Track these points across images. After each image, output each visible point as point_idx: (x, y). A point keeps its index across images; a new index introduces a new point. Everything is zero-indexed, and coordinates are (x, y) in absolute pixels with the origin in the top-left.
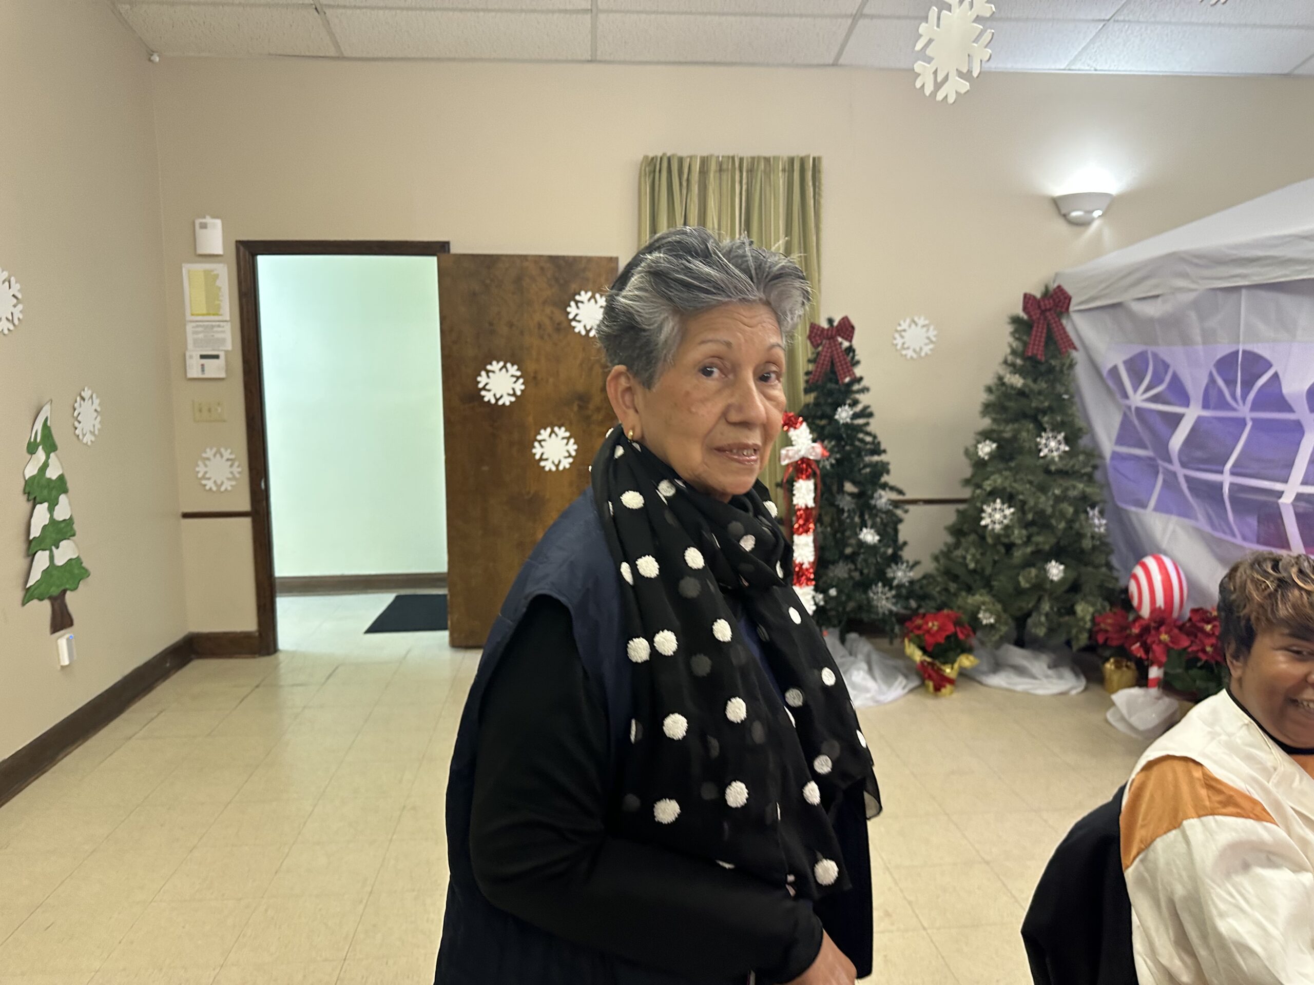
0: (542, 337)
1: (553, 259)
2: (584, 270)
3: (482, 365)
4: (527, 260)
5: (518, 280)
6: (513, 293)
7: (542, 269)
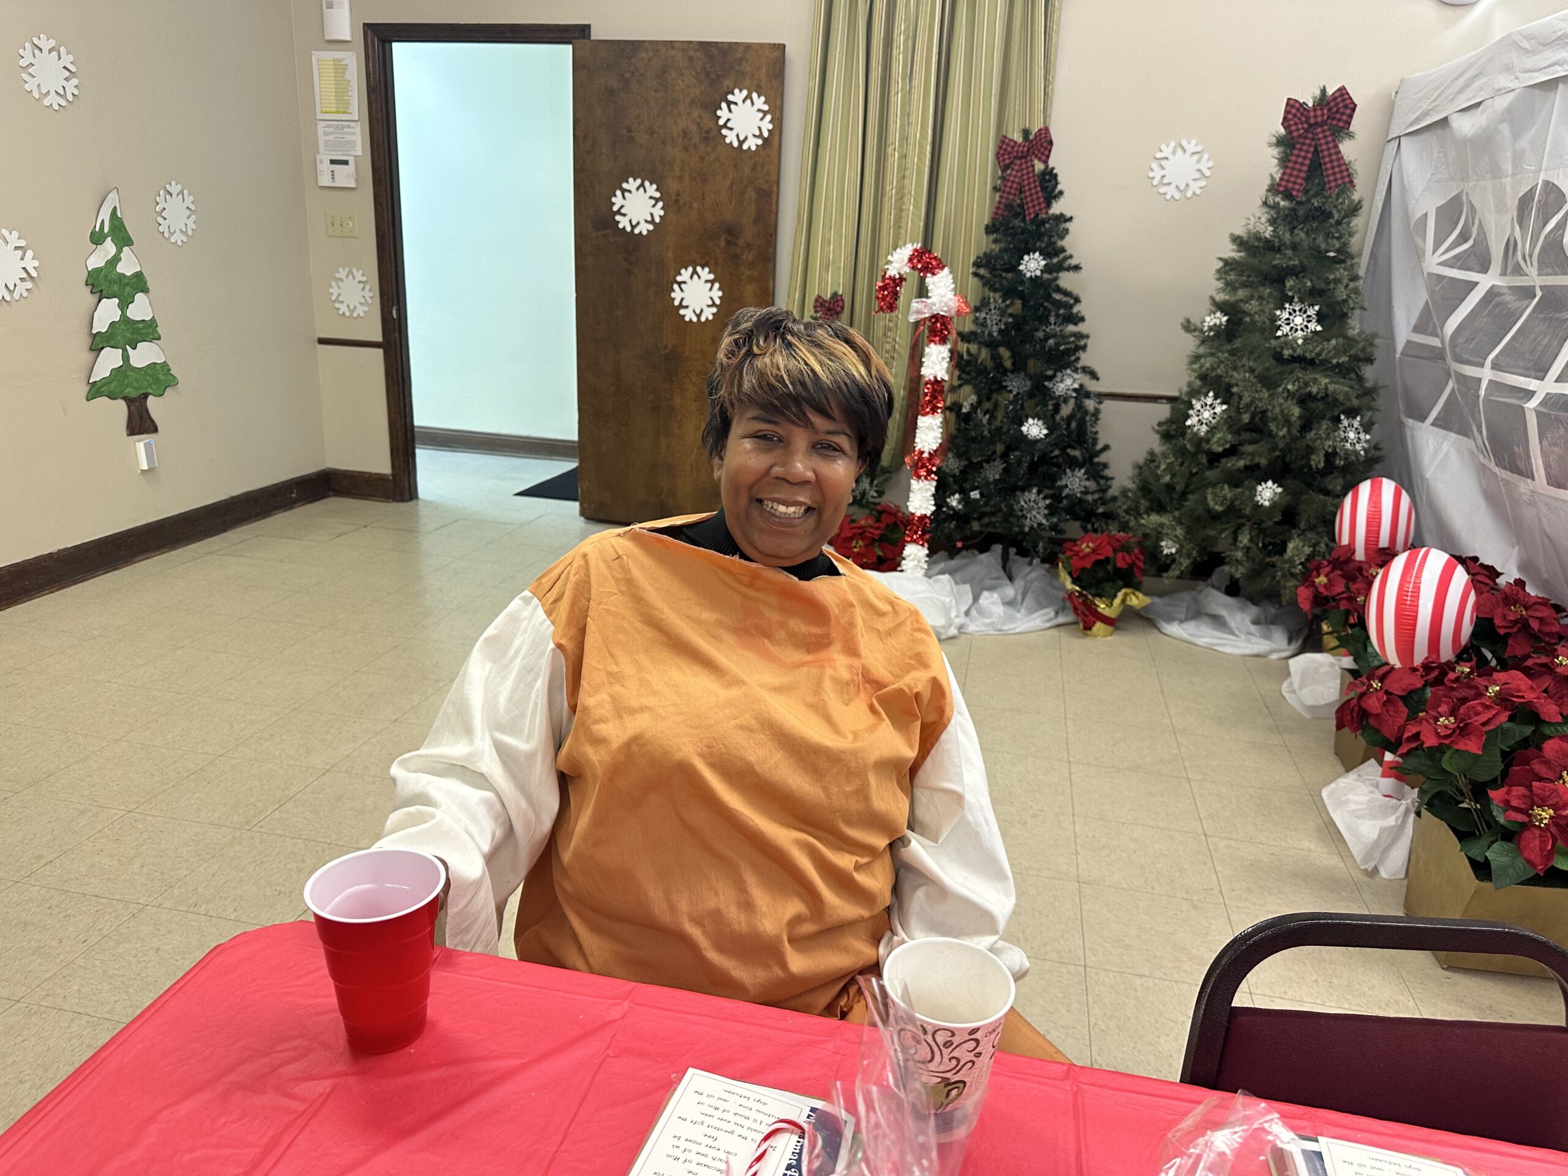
0: (686, 149)
1: (704, 46)
2: (740, 61)
3: (617, 184)
4: (673, 48)
5: (664, 71)
6: (657, 91)
7: (690, 58)
